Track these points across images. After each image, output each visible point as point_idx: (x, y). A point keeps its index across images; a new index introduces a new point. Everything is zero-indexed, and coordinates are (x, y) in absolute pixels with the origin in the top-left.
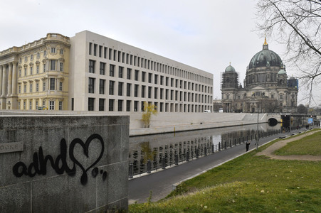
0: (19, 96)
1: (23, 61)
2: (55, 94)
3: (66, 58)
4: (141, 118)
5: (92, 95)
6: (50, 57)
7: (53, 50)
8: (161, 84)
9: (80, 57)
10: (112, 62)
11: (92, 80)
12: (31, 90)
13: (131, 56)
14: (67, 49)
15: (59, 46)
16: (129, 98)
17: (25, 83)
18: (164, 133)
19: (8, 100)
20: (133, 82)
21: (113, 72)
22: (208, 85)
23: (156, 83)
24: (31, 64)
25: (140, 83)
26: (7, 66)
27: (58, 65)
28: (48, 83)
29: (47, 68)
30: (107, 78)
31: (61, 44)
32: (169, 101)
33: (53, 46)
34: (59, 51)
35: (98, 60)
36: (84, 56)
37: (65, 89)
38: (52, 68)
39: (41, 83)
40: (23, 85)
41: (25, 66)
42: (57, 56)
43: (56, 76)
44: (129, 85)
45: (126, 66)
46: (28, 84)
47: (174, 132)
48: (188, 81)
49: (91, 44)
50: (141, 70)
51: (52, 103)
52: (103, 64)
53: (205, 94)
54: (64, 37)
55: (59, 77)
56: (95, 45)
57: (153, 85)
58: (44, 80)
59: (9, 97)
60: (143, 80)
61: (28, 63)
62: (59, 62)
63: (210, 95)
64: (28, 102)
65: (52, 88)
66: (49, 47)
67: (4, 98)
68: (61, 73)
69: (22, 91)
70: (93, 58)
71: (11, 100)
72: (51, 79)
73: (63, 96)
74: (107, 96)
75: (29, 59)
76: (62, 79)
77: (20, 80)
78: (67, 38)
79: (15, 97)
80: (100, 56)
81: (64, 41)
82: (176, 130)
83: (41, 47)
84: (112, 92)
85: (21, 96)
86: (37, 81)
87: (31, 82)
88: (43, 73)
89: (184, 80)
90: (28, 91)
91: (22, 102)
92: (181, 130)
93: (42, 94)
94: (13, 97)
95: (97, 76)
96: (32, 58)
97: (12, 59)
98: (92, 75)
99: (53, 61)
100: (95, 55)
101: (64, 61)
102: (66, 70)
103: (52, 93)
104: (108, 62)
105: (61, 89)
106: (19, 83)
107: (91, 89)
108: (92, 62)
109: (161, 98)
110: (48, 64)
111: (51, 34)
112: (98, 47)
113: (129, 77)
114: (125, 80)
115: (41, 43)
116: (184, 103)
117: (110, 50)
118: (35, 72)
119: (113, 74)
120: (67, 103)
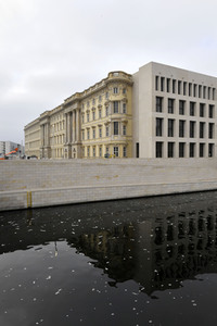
0: (83, 142)
1: (86, 106)
2: (119, 139)
3: (129, 98)
5: (159, 139)
7: (116, 90)
9: (146, 94)
10: (182, 97)
11: (160, 120)
12: (94, 136)
13: (205, 87)
14: (129, 88)
15: (121, 85)
17: (88, 129)
19: (73, 147)
20: (207, 120)
24: (93, 109)
26: (71, 113)
27: (121, 106)
28: (111, 127)
29: (110, 111)
30: (177, 116)
31: (122, 83)
33: (115, 85)
35: (166, 96)
36: (150, 94)
37: (128, 133)
38: (115, 111)
39: (104, 128)
40: (86, 131)
41: (88, 111)
42: (119, 97)
43: (120, 119)
44: (202, 124)
45: (198, 101)
46: (91, 130)
49: (157, 77)
51: (116, 149)
52: (171, 101)
54: (126, 74)
55: (123, 120)
56: (162, 79)
58: (106, 124)
59: (74, 145)
61: (90, 109)
62: (122, 103)
64: (91, 148)
65: (116, 132)
66: (111, 87)
67: (70, 145)
68: (124, 116)
69: (86, 138)
70: (160, 94)
71: (76, 147)
72: (115, 123)
73: (127, 141)
74: (177, 139)
75: (91, 103)
76: (126, 122)
77: (84, 127)
78: (130, 76)
79: (80, 144)
80: (168, 91)
81: (126, 78)
83: (102, 89)
84: (182, 134)
85: (85, 143)
86: (100, 126)
87: (94, 127)
88: (106, 116)
90: (91, 137)
91: (86, 149)
93: (106, 140)
94: (77, 144)
95: (165, 115)
96: (94, 102)
97: (75, 106)
98: (160, 115)
99: (115, 103)
100: (162, 90)
101: (127, 101)
102: (129, 111)
103: (116, 138)
104: (178, 97)
105: (124, 133)
106: (83, 130)
107: (159, 131)
108: (160, 99)
110: (111, 106)
111: (112, 73)
113: (202, 115)
115: (103, 85)
117: (179, 82)
118: (97, 117)
119: (182, 112)
120: (131, 149)
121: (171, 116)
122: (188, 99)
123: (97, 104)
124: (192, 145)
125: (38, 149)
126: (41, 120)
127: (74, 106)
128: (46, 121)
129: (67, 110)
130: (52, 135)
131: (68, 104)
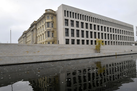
1: (38, 26)
5: (67, 38)
6: (47, 21)
7: (48, 17)
8: (105, 31)
10: (77, 20)
12: (41, 39)
13: (87, 16)
15: (51, 15)
16: (88, 39)
18: (110, 56)
20: (89, 30)
21: (78, 25)
22: (131, 31)
23: (102, 30)
24: (41, 27)
25: (93, 31)
26: (33, 30)
27: (50, 24)
30: (75, 28)
32: (110, 40)
33: (48, 15)
34: (51, 18)
35: (70, 19)
37: (55, 36)
38: (48, 26)
42: (50, 20)
44: (87, 32)
45: (85, 22)
47: (116, 55)
48: (119, 29)
49: (65, 11)
50: (93, 24)
52: (72, 21)
53: (129, 36)
55: (52, 30)
57: (100, 31)
60: (95, 29)
62: (51, 23)
63: (133, 36)
66: (46, 16)
68: (52, 28)
70: (67, 18)
72: (48, 32)
74: (76, 38)
78: (55, 12)
80: (71, 17)
82: (117, 54)
84: (78, 36)
86: (43, 34)
87: (41, 35)
88: (45, 29)
89: (117, 29)
92: (120, 54)
93: (45, 40)
94: (35, 43)
95: (70, 27)
96: (41, 24)
97: (34, 27)
98: (67, 27)
99: (48, 23)
100: (68, 16)
101: (53, 22)
103: (49, 38)
104: (75, 20)
105: (53, 36)
108: (67, 20)
109: (105, 39)
111: (47, 10)
112: (69, 12)
113: (87, 28)
114: (85, 29)
116: (118, 41)
117: (76, 14)
126: (23, 35)
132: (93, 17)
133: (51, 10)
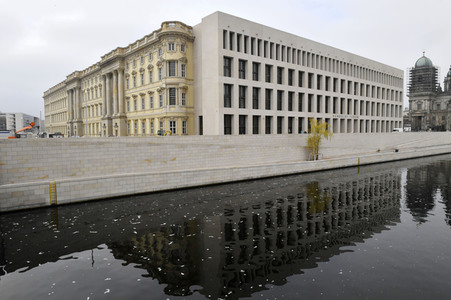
0: (128, 115)
1: (131, 66)
2: (176, 110)
3: (189, 57)
4: (305, 144)
5: (228, 111)
6: (168, 56)
7: (171, 46)
8: (327, 89)
9: (210, 53)
10: (256, 58)
11: (228, 87)
12: (143, 107)
13: (283, 47)
14: (189, 44)
15: (178, 40)
16: (280, 114)
17: (135, 97)
19: (114, 121)
20: (286, 87)
21: (257, 74)
22: (395, 89)
23: (319, 88)
24: (142, 70)
25: (296, 89)
26: (110, 75)
27: (178, 68)
28: (166, 95)
29: (164, 74)
30: (250, 83)
31: (180, 36)
32: (338, 116)
33: (171, 40)
34: (179, 48)
35: (237, 56)
36: (216, 52)
37: (189, 103)
38: (171, 73)
39: (156, 96)
40: (132, 99)
41: (134, 73)
42: (177, 55)
43: (178, 84)
44: (280, 93)
45: (276, 64)
46: (139, 98)
47: (358, 166)
48: (366, 82)
49: (225, 32)
50: (297, 68)
51: (173, 124)
52: (243, 63)
53: (390, 102)
54: (185, 25)
55: (182, 85)
56: (232, 34)
57: (314, 91)
58: (160, 91)
59: (115, 118)
60: (301, 85)
61: (137, 69)
62: (180, 64)
63: (399, 104)
64: (140, 123)
65: (172, 102)
66: (165, 42)
67: (110, 119)
68: (183, 80)
69: (132, 108)
70: (229, 53)
71: (118, 121)
72: (170, 89)
73: (187, 113)
74: (250, 112)
75: (138, 63)
76: (185, 89)
77: (129, 94)
78: (190, 28)
79: (123, 117)
80: (238, 50)
81: (186, 31)
82: (361, 162)
83: (154, 43)
84: (256, 106)
85: (131, 115)
86: (151, 93)
87: (142, 95)
88: (159, 81)
89: (360, 81)
90: (139, 108)
91: (132, 123)
92: (368, 161)
93: (159, 112)
94: (120, 117)
95: (235, 81)
96: (142, 61)
97: (117, 66)
98: (229, 80)
99: (171, 63)
100: (231, 49)
101: (186, 61)
102: (189, 75)
103: (172, 109)
104: (250, 59)
105: (183, 103)
106: (128, 98)
107: (228, 102)
108: (228, 60)
109: (327, 111)
110: (165, 68)
111: (167, 23)
112: (235, 36)
113: (280, 81)
114: (274, 86)
115: (154, 38)
116: (360, 117)
117: (253, 39)
118: (147, 81)
119: (256, 77)
120: (192, 124)
121: (243, 82)
122: (264, 61)
123: (147, 63)
124: (268, 119)
125: (64, 123)
126: (68, 83)
127: (114, 65)
128: (75, 85)
129: (105, 71)
130: (84, 105)
131: (107, 62)
132: (297, 48)
133: (181, 23)
